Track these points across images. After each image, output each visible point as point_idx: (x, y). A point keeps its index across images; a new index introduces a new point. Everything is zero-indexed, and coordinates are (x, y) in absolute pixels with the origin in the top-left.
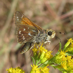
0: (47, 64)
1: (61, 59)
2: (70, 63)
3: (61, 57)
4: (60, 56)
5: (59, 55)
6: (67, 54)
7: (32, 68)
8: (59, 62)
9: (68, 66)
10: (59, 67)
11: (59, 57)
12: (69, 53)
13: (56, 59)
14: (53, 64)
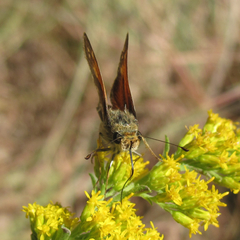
0: (131, 191)
1: (167, 177)
2: (190, 189)
3: (168, 173)
4: (165, 168)
5: (161, 167)
6: (185, 167)
7: (88, 199)
8: (160, 186)
9: (186, 196)
10: (161, 199)
11: (162, 173)
12: (191, 165)
13: (154, 178)
14: (146, 190)
